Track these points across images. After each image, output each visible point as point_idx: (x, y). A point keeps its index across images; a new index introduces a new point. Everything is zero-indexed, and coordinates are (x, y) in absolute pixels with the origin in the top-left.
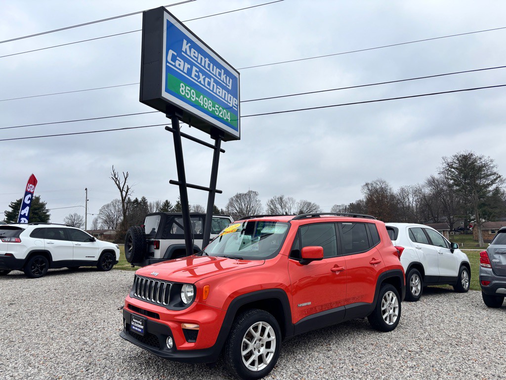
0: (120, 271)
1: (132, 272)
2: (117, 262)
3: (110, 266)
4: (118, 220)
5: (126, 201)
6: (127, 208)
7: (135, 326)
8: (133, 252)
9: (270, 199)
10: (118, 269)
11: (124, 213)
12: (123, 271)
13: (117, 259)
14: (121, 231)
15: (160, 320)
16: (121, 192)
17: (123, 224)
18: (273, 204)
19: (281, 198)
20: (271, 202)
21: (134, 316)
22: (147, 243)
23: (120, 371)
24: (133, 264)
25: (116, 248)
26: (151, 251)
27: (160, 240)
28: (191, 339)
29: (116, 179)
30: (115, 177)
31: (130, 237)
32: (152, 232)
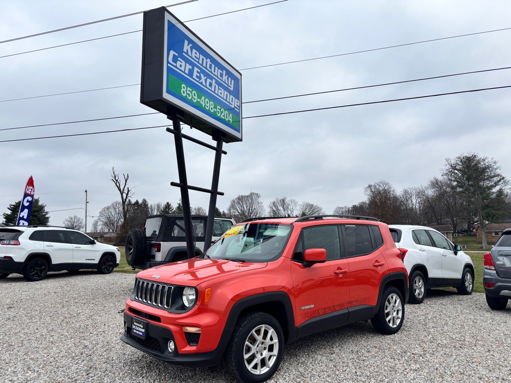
0: (121, 273)
1: (133, 275)
2: (118, 264)
3: (110, 269)
4: (118, 222)
5: (126, 203)
6: (127, 210)
7: (136, 330)
8: (133, 255)
9: (272, 201)
10: (118, 271)
11: (125, 216)
12: (123, 274)
14: (121, 234)
15: (161, 324)
16: (122, 194)
17: (124, 226)
18: (275, 206)
19: (283, 200)
20: (273, 204)
21: (135, 319)
22: (148, 245)
23: (121, 375)
24: (135, 266)
25: (117, 250)
26: (152, 254)
27: (161, 243)
28: (193, 342)
29: (117, 180)
30: (115, 179)
31: (131, 239)
32: (153, 234)
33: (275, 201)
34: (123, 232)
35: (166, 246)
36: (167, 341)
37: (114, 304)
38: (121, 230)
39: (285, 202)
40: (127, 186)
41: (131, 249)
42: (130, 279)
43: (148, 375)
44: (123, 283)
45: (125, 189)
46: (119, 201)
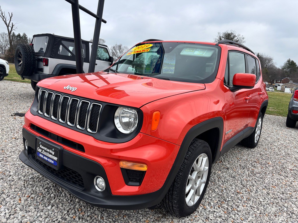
0: (10, 81)
1: (21, 83)
2: (7, 75)
3: (1, 77)
4: (5, 47)
5: (11, 34)
6: (12, 39)
7: (42, 154)
8: (23, 66)
9: (113, 46)
10: (8, 80)
11: (11, 43)
12: (12, 82)
13: (7, 72)
14: (8, 55)
15: (84, 154)
16: (8, 27)
17: (10, 50)
18: (114, 49)
19: (120, 46)
20: (114, 48)
21: (41, 141)
22: (36, 60)
23: (23, 202)
24: (23, 76)
25: (6, 64)
26: (41, 67)
27: (49, 58)
28: (132, 181)
29: (3, 16)
30: (2, 15)
31: (20, 53)
32: (40, 51)
33: (115, 46)
34: (9, 54)
35: (53, 62)
36: (93, 176)
37: (6, 107)
38: (7, 53)
39: (121, 48)
40: (11, 22)
41: (20, 61)
42: (19, 87)
43: (57, 201)
44: (13, 89)
45: (10, 23)
46: (6, 32)
